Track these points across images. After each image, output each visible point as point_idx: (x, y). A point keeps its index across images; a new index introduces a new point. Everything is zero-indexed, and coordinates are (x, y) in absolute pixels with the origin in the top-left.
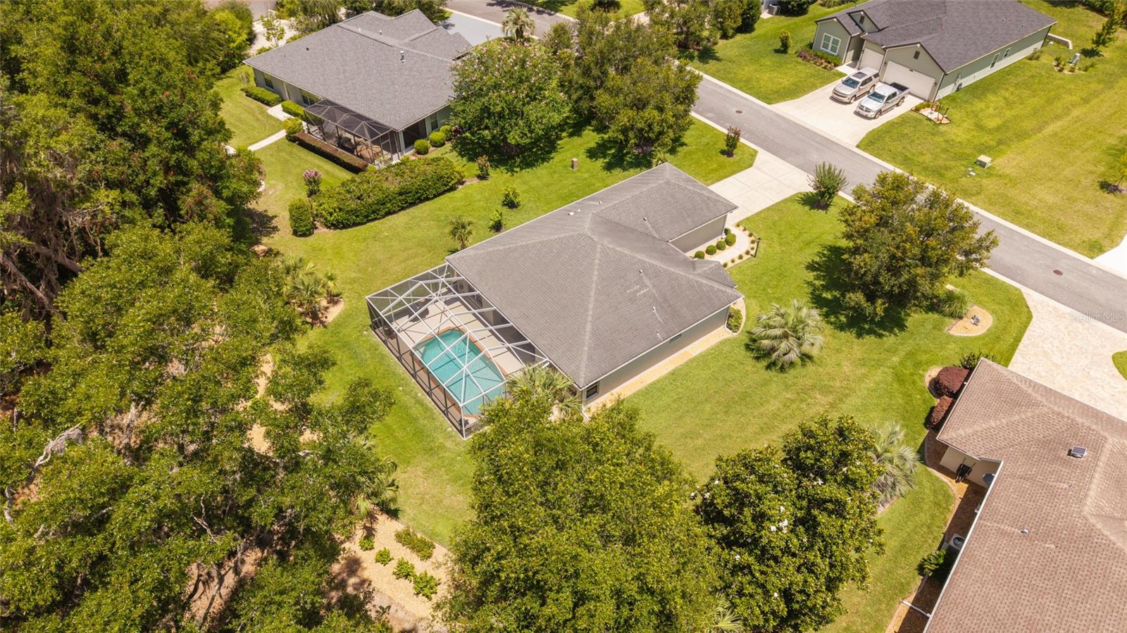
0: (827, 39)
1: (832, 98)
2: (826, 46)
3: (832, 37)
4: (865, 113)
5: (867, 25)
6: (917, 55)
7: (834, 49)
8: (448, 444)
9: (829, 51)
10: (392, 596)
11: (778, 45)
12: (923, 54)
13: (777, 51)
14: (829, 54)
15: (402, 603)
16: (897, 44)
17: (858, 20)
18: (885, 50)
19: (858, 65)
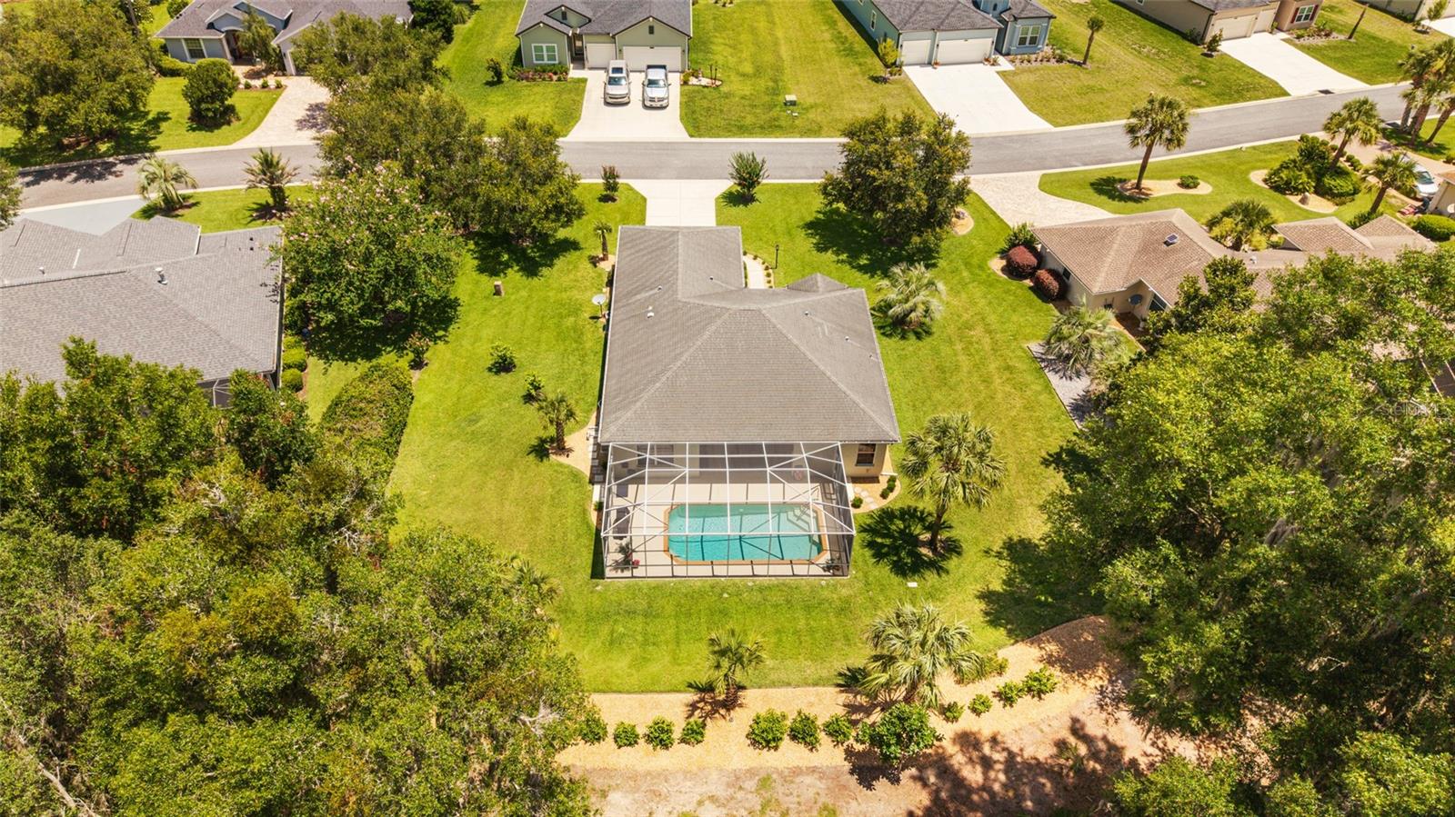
0: (539, 49)
1: (607, 104)
2: (540, 58)
3: (544, 46)
4: (659, 104)
5: (572, 19)
6: (651, 30)
7: (552, 58)
8: (844, 592)
9: (546, 61)
10: (1031, 721)
11: (490, 76)
12: (657, 27)
13: (488, 83)
14: (549, 65)
15: (1043, 716)
16: (622, 28)
17: (560, 18)
18: (613, 37)
19: (587, 65)
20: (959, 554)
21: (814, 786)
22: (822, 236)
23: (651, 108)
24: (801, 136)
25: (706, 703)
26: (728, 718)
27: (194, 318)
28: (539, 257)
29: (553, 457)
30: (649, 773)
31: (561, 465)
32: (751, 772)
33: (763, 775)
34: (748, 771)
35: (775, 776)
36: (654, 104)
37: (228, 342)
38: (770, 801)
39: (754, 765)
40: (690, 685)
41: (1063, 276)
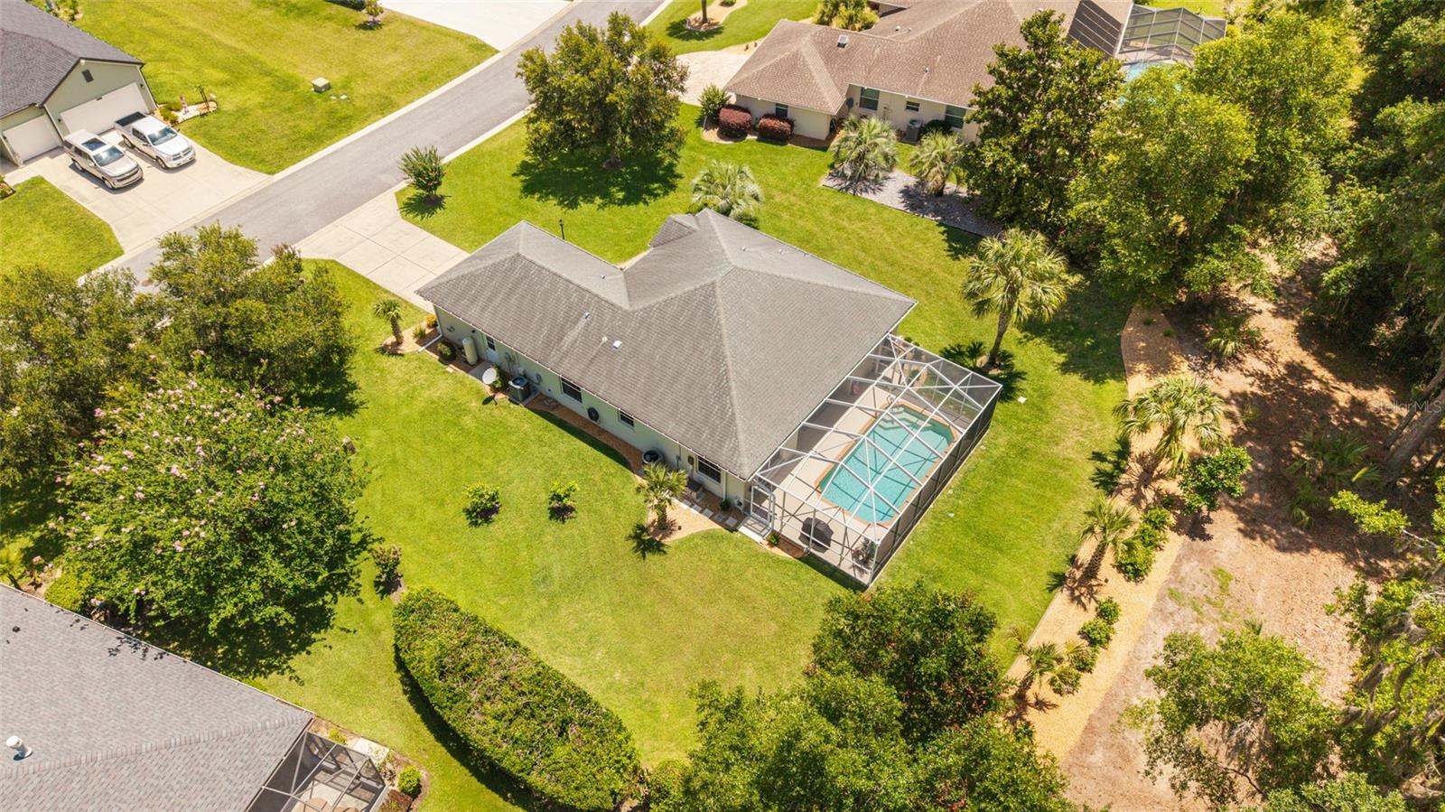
6: (88, 76)
12: (95, 70)
16: (50, 90)
18: (42, 107)
19: (19, 160)
20: (1011, 356)
21: (1193, 569)
22: (555, 195)
23: (180, 167)
24: (384, 115)
25: (1076, 588)
26: (1103, 583)
27: (137, 752)
28: (325, 386)
29: (667, 541)
30: (1126, 667)
31: (682, 541)
32: (1160, 598)
33: (1167, 592)
34: (1158, 600)
35: (1172, 586)
36: (181, 161)
37: (219, 738)
38: (1193, 603)
39: (1155, 593)
40: (1051, 590)
41: (781, 113)
